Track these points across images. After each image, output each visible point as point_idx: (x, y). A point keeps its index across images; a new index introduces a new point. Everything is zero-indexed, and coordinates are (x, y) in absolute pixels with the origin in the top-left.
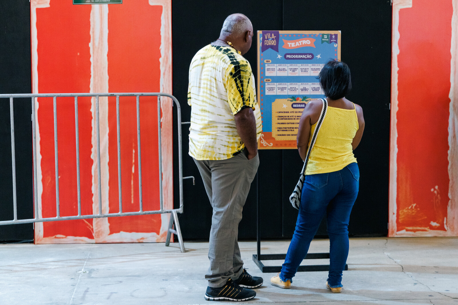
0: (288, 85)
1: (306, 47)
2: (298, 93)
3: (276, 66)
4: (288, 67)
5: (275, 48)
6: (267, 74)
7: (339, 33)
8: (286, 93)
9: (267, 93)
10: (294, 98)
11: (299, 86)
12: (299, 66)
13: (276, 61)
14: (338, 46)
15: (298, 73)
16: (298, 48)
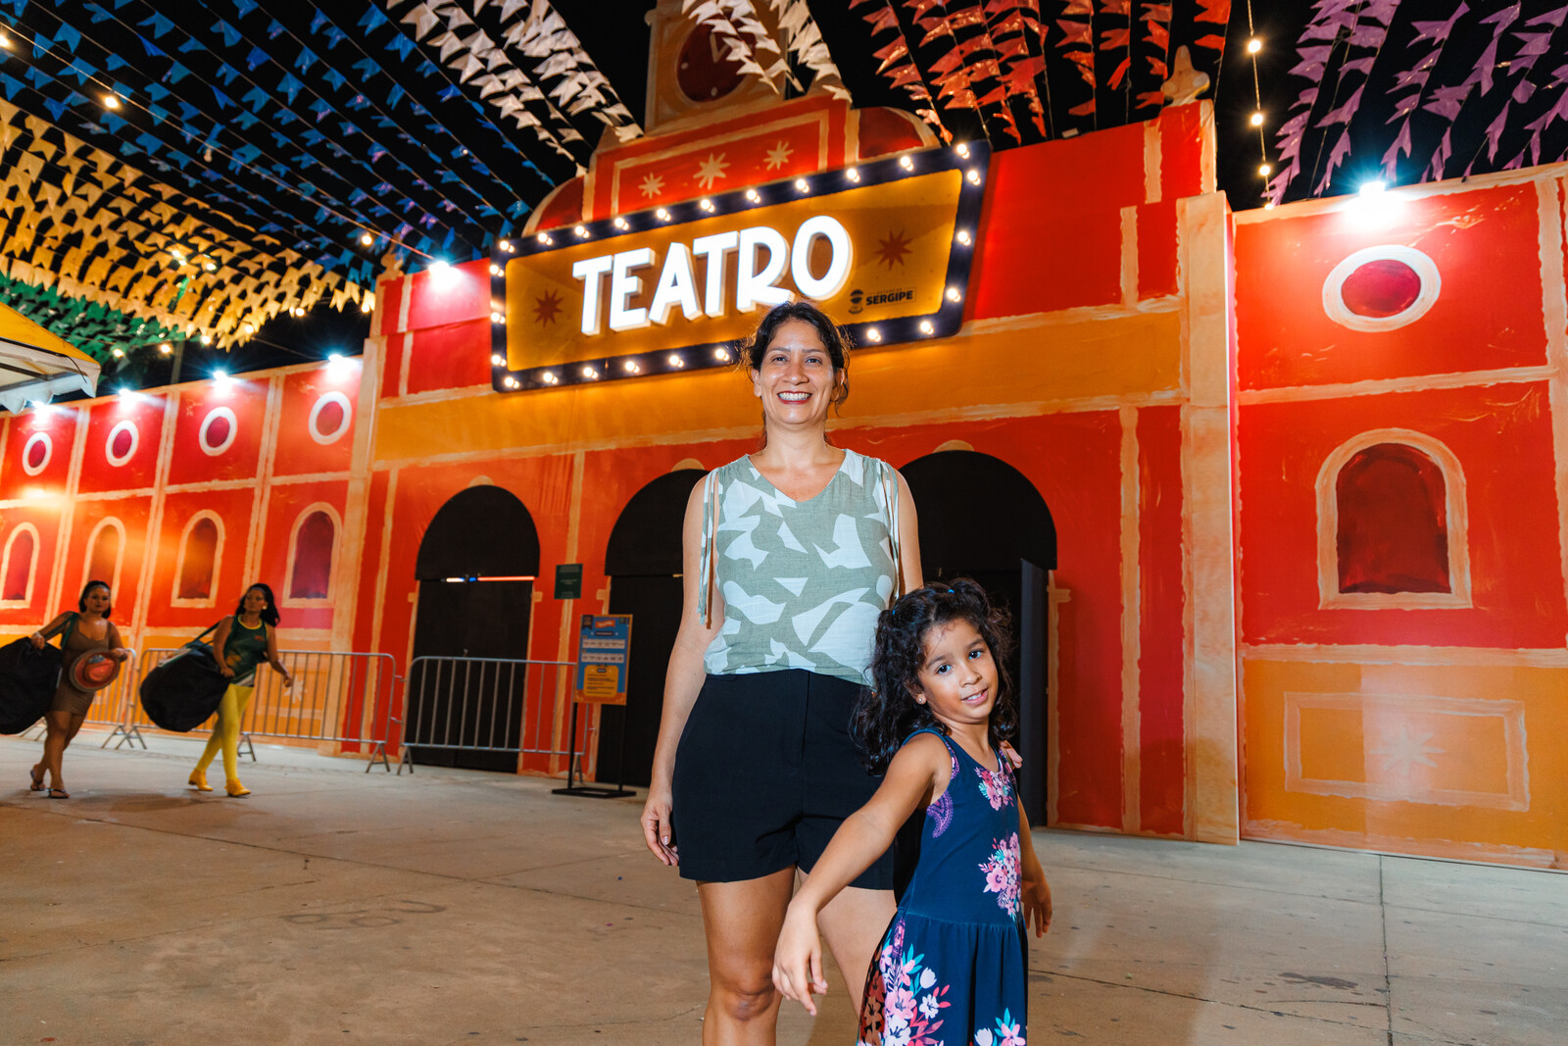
0: (596, 655)
1: (608, 626)
2: (602, 661)
3: (590, 641)
4: (597, 641)
5: (590, 627)
6: (584, 646)
7: (631, 616)
8: (595, 660)
9: (583, 660)
10: (599, 664)
11: (603, 656)
12: (604, 641)
13: (590, 637)
14: (630, 626)
15: (603, 646)
16: (603, 628)
